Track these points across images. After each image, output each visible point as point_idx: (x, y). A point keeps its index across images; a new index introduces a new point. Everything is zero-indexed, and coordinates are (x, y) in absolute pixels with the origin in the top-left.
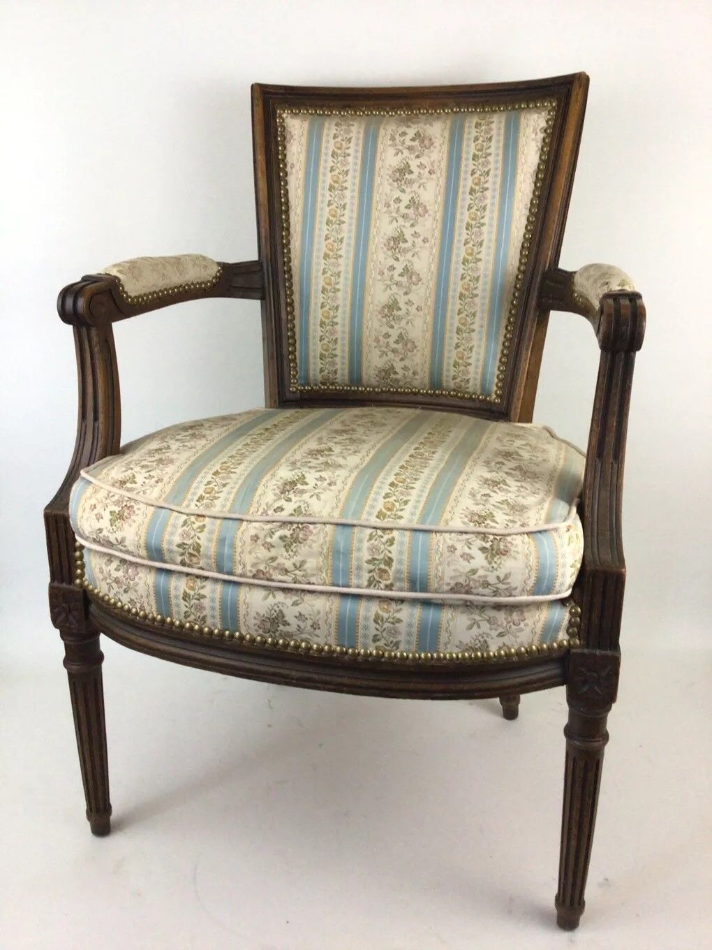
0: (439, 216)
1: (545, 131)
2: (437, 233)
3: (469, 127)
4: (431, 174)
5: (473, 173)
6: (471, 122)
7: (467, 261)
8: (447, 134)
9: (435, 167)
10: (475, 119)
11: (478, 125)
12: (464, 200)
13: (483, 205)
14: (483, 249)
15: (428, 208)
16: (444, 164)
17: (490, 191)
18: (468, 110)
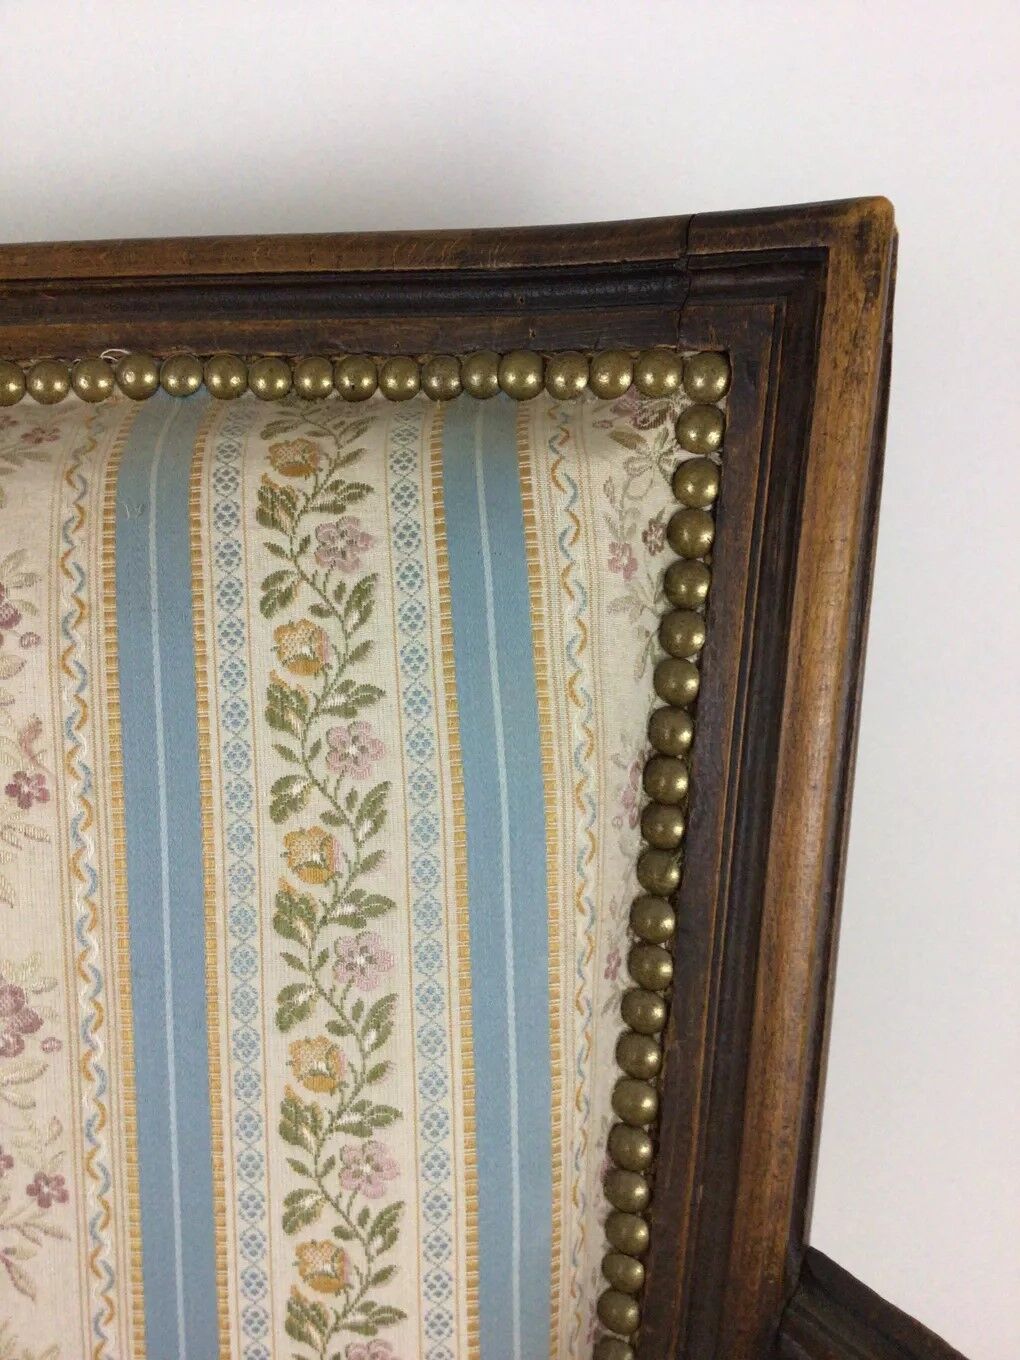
0: (108, 1049)
1: (671, 532)
2: (111, 1148)
3: (227, 516)
4: (25, 802)
5: (284, 806)
6: (228, 480)
7: (318, 1318)
8: (91, 553)
9: (48, 761)
10: (255, 472)
11: (273, 508)
12: (245, 962)
13: (369, 1002)
14: (405, 1254)
15: (33, 1003)
16: (94, 747)
17: (399, 916)
18: (204, 381)
